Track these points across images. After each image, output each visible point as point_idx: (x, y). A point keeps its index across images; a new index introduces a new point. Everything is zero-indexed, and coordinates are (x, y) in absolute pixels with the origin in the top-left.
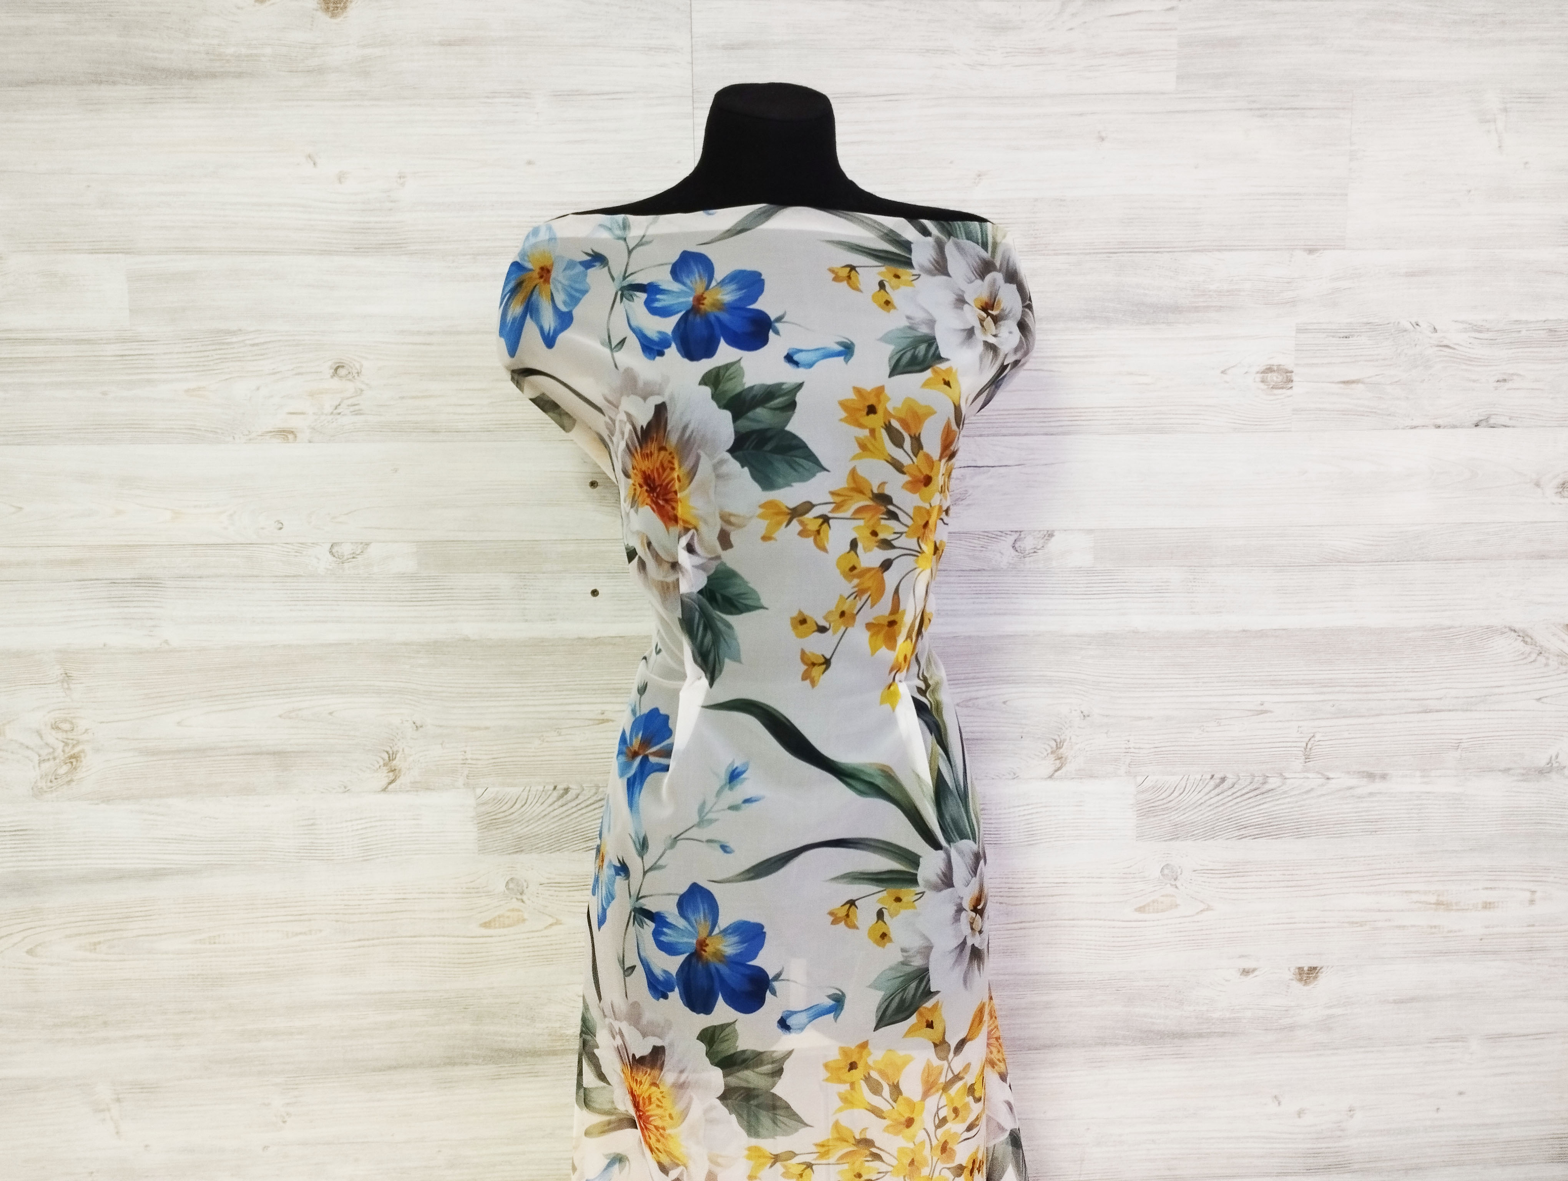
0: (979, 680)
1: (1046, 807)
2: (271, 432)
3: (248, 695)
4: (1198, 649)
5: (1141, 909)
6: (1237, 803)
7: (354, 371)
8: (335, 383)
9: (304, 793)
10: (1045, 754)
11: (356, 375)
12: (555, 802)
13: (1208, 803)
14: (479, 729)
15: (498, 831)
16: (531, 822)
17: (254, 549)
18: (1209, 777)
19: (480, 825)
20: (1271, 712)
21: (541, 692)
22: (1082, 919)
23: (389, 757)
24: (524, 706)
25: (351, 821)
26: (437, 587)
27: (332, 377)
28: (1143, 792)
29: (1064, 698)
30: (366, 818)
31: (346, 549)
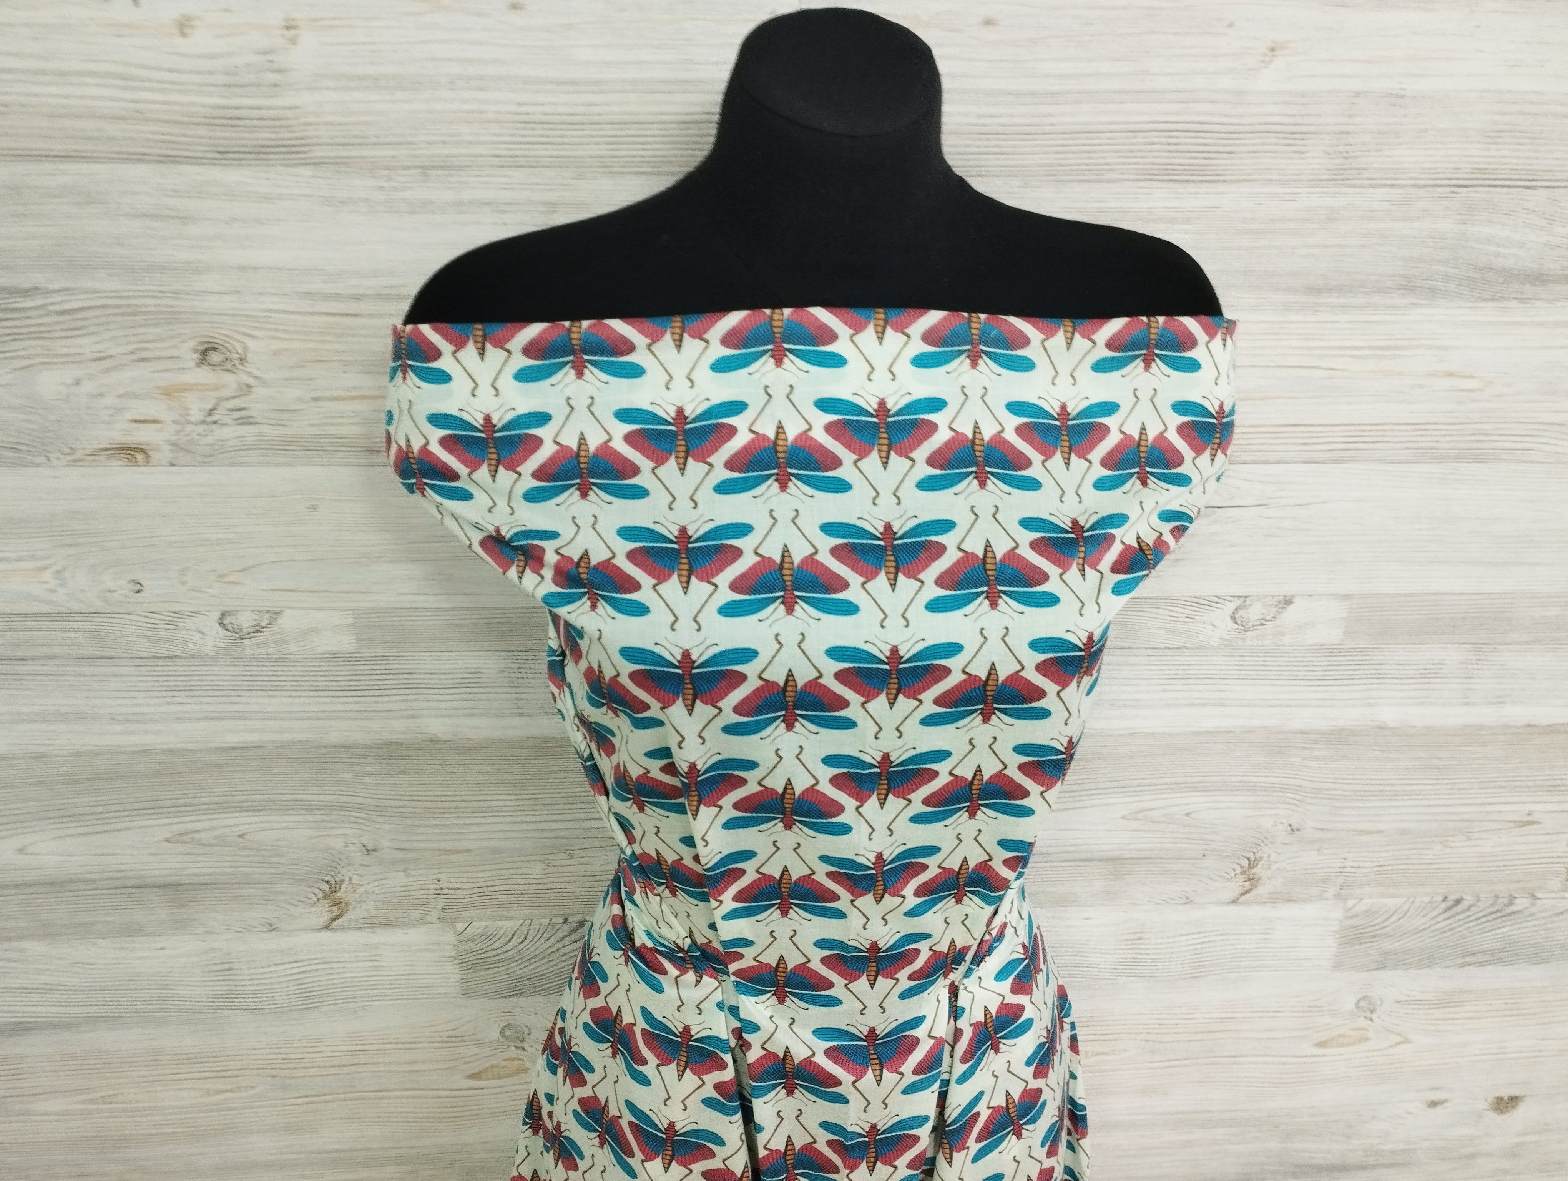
0: (1157, 787)
1: (1222, 935)
2: (106, 449)
3: (117, 814)
4: (1463, 748)
5: (1321, 1044)
6: (1469, 928)
7: (235, 356)
8: (204, 375)
9: (211, 933)
10: (1233, 874)
11: (237, 363)
12: (564, 938)
13: (1433, 928)
14: (457, 852)
15: (487, 972)
16: (534, 960)
17: (100, 620)
18: (1440, 898)
19: (462, 965)
20: (1539, 823)
21: (544, 805)
22: (1246, 1056)
23: (331, 888)
24: (522, 822)
25: (282, 964)
26: (387, 672)
27: (198, 365)
28: (1351, 917)
29: (1270, 808)
30: (303, 961)
31: (246, 620)
